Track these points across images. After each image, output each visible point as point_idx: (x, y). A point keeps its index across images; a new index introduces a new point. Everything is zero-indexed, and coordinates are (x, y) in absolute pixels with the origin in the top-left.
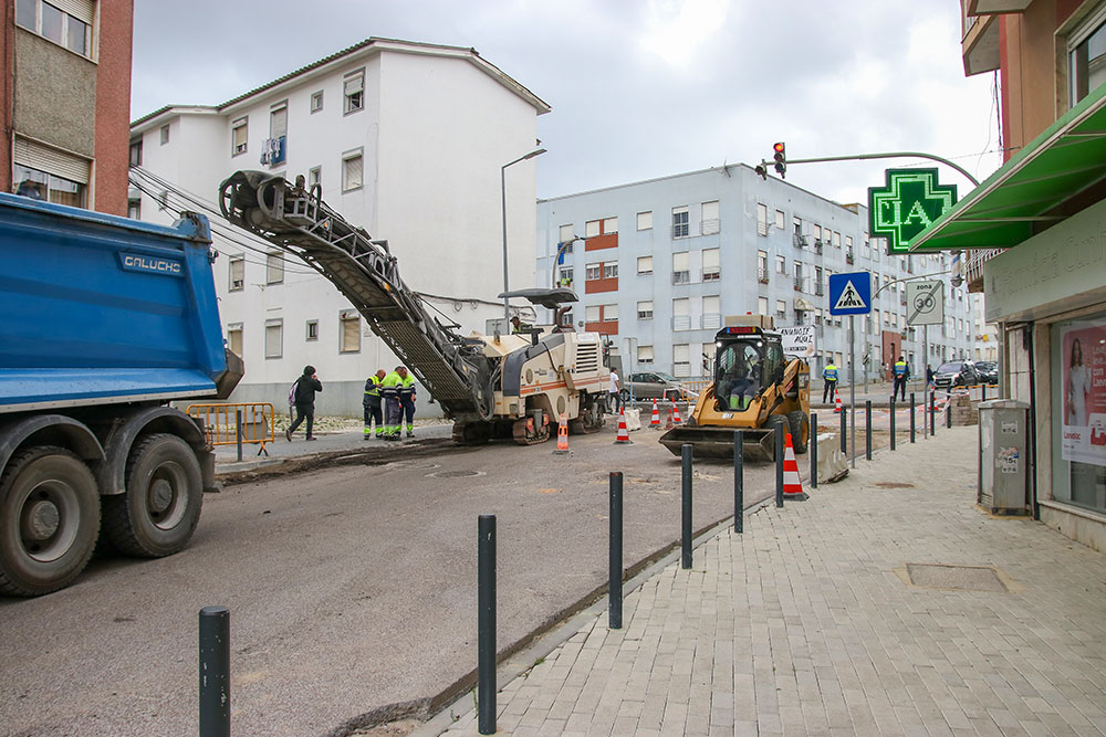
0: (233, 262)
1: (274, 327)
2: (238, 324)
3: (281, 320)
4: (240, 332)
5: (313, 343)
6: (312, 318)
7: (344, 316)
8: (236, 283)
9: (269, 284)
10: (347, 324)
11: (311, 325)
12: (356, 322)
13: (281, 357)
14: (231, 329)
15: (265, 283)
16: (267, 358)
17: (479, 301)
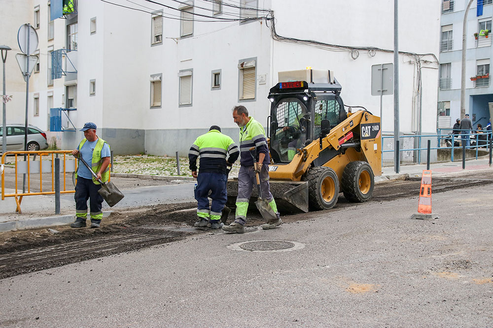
0: (154, 18)
1: (186, 77)
2: (157, 75)
3: (191, 70)
4: (160, 82)
5: (216, 91)
6: (216, 68)
7: (242, 65)
8: (157, 37)
9: (182, 37)
10: (246, 73)
11: (216, 75)
12: (252, 72)
13: (190, 105)
14: (152, 80)
15: (179, 37)
16: (180, 106)
17: (377, 49)
